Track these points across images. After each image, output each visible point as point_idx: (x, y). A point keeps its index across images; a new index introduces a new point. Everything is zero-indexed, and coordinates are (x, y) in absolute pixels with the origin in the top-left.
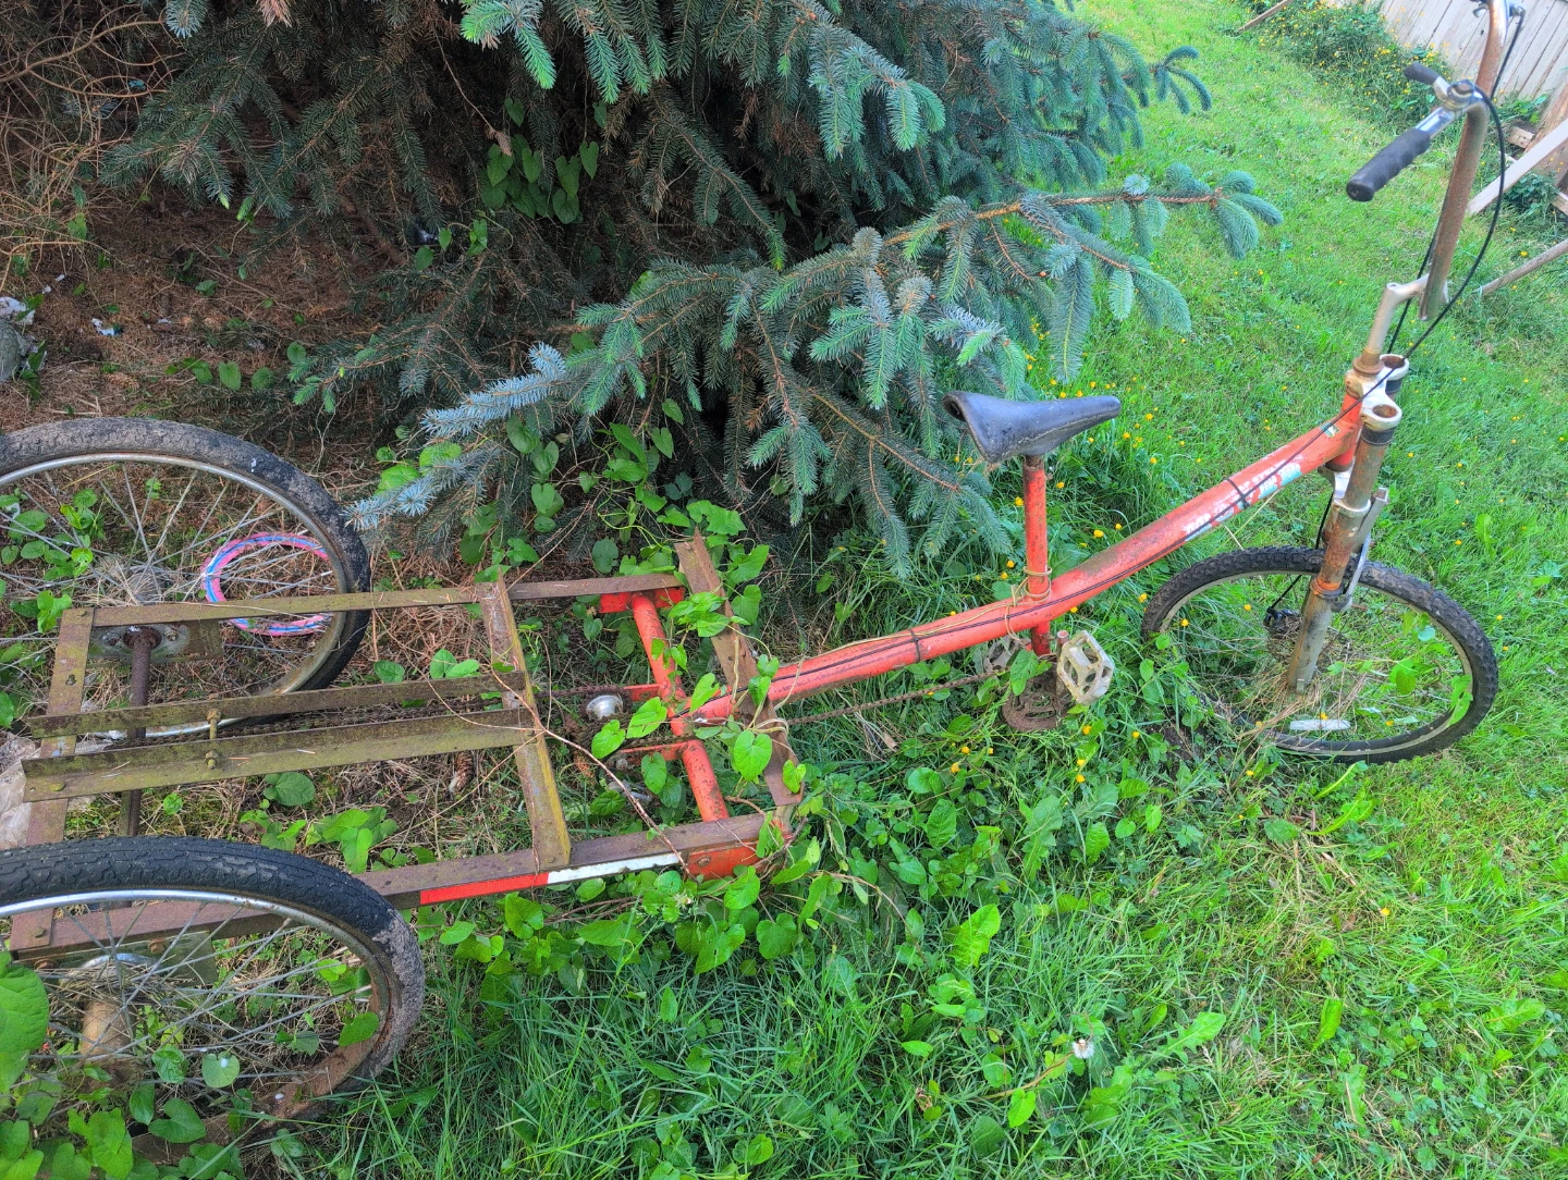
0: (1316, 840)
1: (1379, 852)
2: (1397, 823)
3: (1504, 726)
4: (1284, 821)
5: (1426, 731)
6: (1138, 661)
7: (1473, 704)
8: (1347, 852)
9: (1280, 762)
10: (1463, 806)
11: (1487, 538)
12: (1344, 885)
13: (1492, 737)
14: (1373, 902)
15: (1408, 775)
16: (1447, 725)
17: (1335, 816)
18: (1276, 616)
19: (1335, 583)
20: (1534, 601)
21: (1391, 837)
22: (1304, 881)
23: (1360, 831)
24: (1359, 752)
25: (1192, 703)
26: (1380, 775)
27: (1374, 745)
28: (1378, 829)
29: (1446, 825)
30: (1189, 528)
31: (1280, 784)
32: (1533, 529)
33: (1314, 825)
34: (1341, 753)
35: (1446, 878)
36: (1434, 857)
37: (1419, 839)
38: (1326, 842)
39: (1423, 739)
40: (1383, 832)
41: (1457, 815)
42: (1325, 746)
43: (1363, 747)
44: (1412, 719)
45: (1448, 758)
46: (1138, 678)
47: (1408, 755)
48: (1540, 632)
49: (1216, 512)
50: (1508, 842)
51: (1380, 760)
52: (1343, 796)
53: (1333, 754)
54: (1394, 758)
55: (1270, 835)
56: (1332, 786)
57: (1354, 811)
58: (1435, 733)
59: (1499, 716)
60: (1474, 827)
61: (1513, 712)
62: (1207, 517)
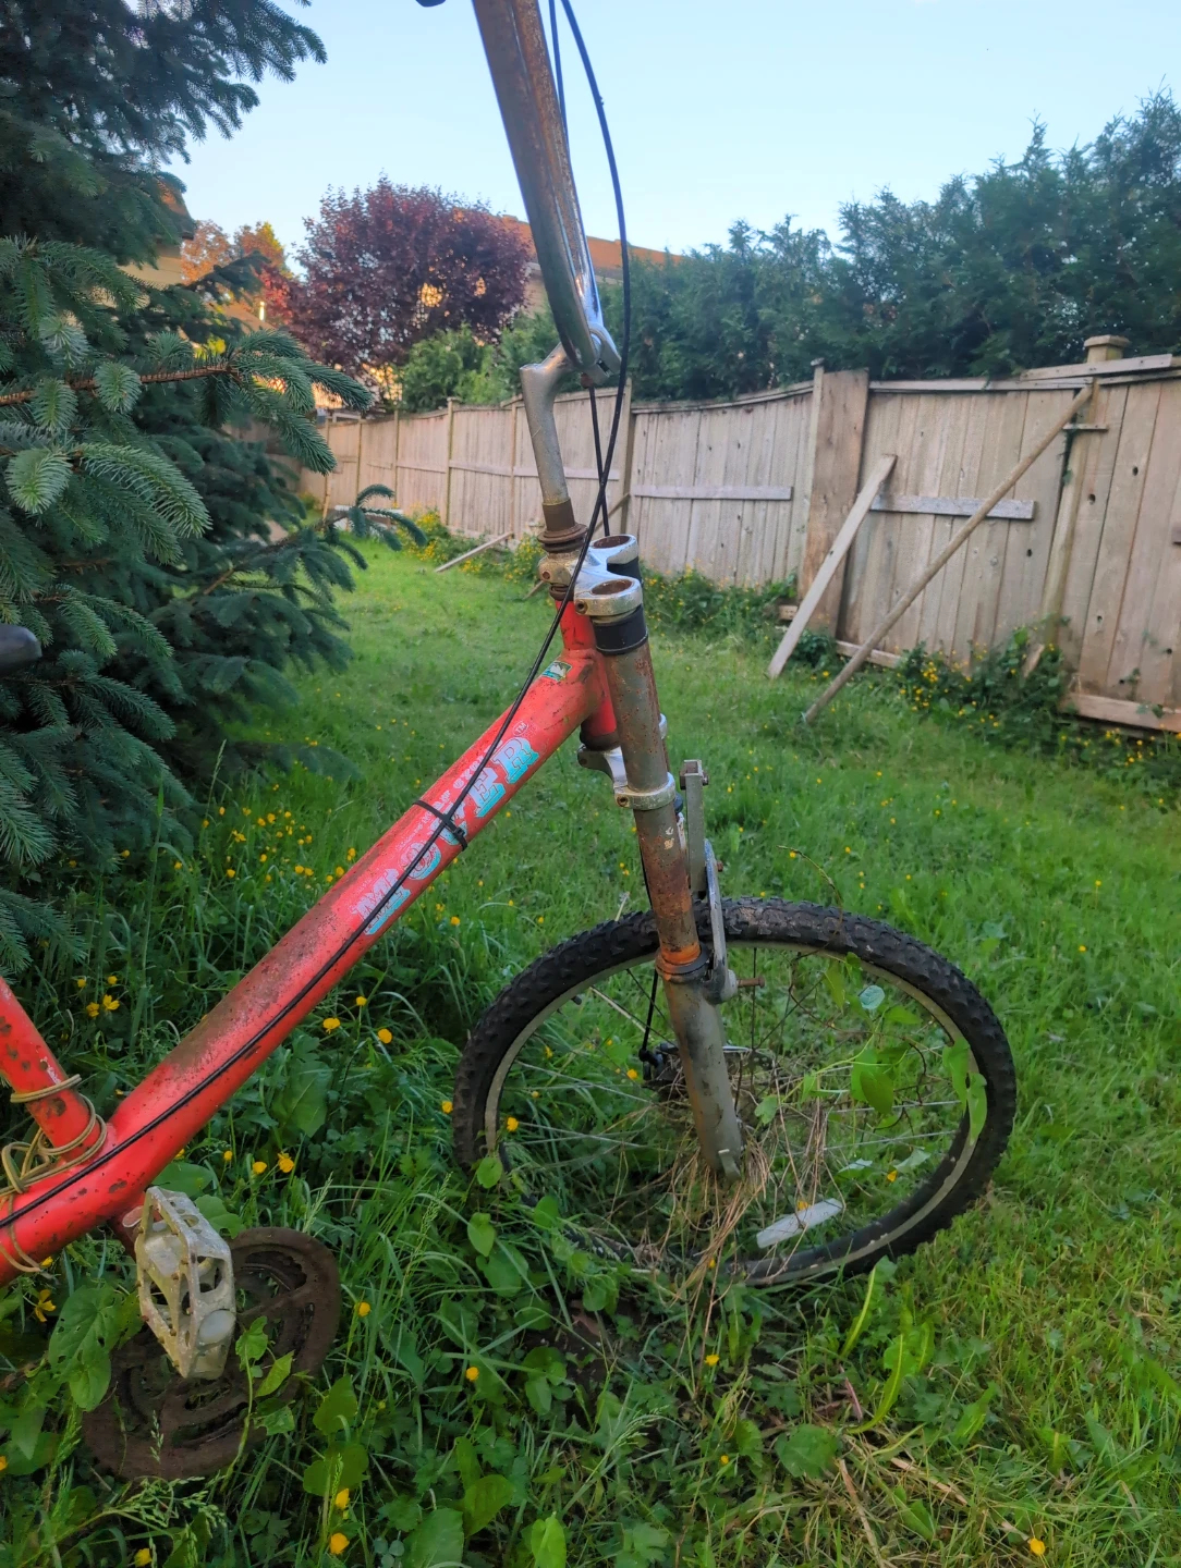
0: (875, 1439)
1: (976, 1417)
2: (981, 1346)
3: (1040, 1131)
4: (807, 1428)
5: (947, 1168)
6: (462, 1227)
7: (989, 1089)
8: (928, 1441)
9: (765, 1312)
10: (1052, 1273)
11: (912, 915)
12: (952, 1514)
13: (1036, 1152)
14: (1007, 1526)
15: (959, 1253)
16: (972, 1141)
17: (885, 1375)
18: (654, 1062)
19: (690, 948)
20: (994, 967)
21: (982, 1378)
22: (883, 1541)
23: (932, 1388)
24: (873, 1245)
25: (582, 1266)
26: (921, 1271)
27: (891, 1224)
28: (956, 1370)
29: (1046, 1317)
30: (363, 907)
31: (782, 1355)
32: (953, 896)
33: (860, 1411)
34: (849, 1258)
35: (1092, 1415)
36: (1056, 1382)
37: (1021, 1357)
38: (889, 1435)
39: (950, 1182)
40: (966, 1373)
41: (1052, 1293)
42: (821, 1256)
43: (874, 1233)
44: (919, 1157)
45: (998, 1207)
46: (472, 1257)
47: (941, 1220)
48: (1020, 998)
49: (405, 861)
50: (1136, 1303)
51: (906, 1246)
52: (882, 1334)
53: (836, 1266)
54: (925, 1232)
55: (792, 1467)
56: (859, 1323)
57: (905, 1356)
58: (961, 1165)
59: (1028, 1120)
60: (1084, 1301)
61: (1041, 1108)
62: (392, 876)
